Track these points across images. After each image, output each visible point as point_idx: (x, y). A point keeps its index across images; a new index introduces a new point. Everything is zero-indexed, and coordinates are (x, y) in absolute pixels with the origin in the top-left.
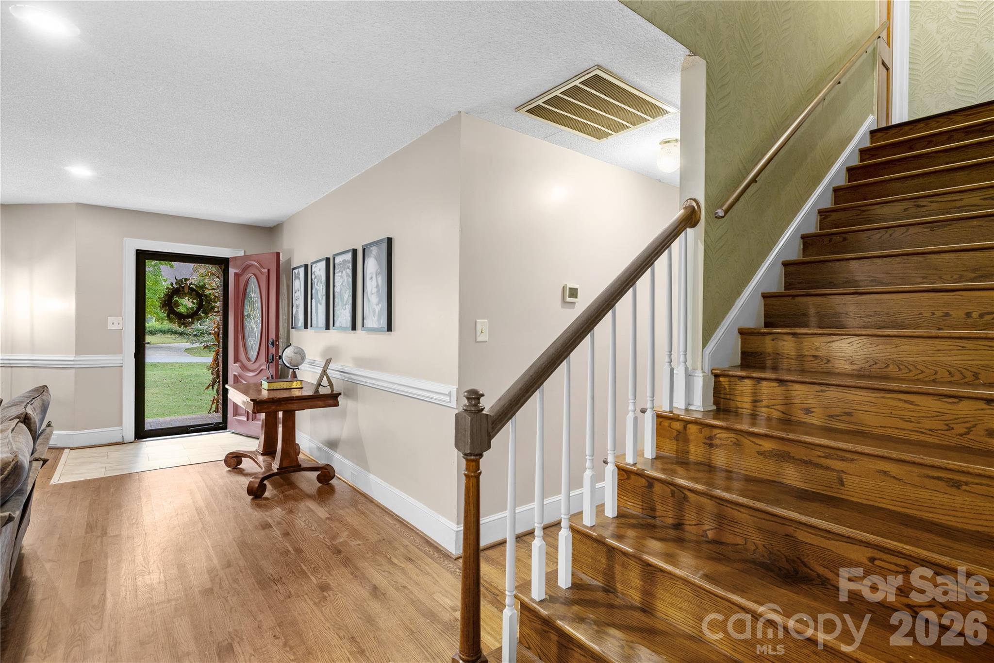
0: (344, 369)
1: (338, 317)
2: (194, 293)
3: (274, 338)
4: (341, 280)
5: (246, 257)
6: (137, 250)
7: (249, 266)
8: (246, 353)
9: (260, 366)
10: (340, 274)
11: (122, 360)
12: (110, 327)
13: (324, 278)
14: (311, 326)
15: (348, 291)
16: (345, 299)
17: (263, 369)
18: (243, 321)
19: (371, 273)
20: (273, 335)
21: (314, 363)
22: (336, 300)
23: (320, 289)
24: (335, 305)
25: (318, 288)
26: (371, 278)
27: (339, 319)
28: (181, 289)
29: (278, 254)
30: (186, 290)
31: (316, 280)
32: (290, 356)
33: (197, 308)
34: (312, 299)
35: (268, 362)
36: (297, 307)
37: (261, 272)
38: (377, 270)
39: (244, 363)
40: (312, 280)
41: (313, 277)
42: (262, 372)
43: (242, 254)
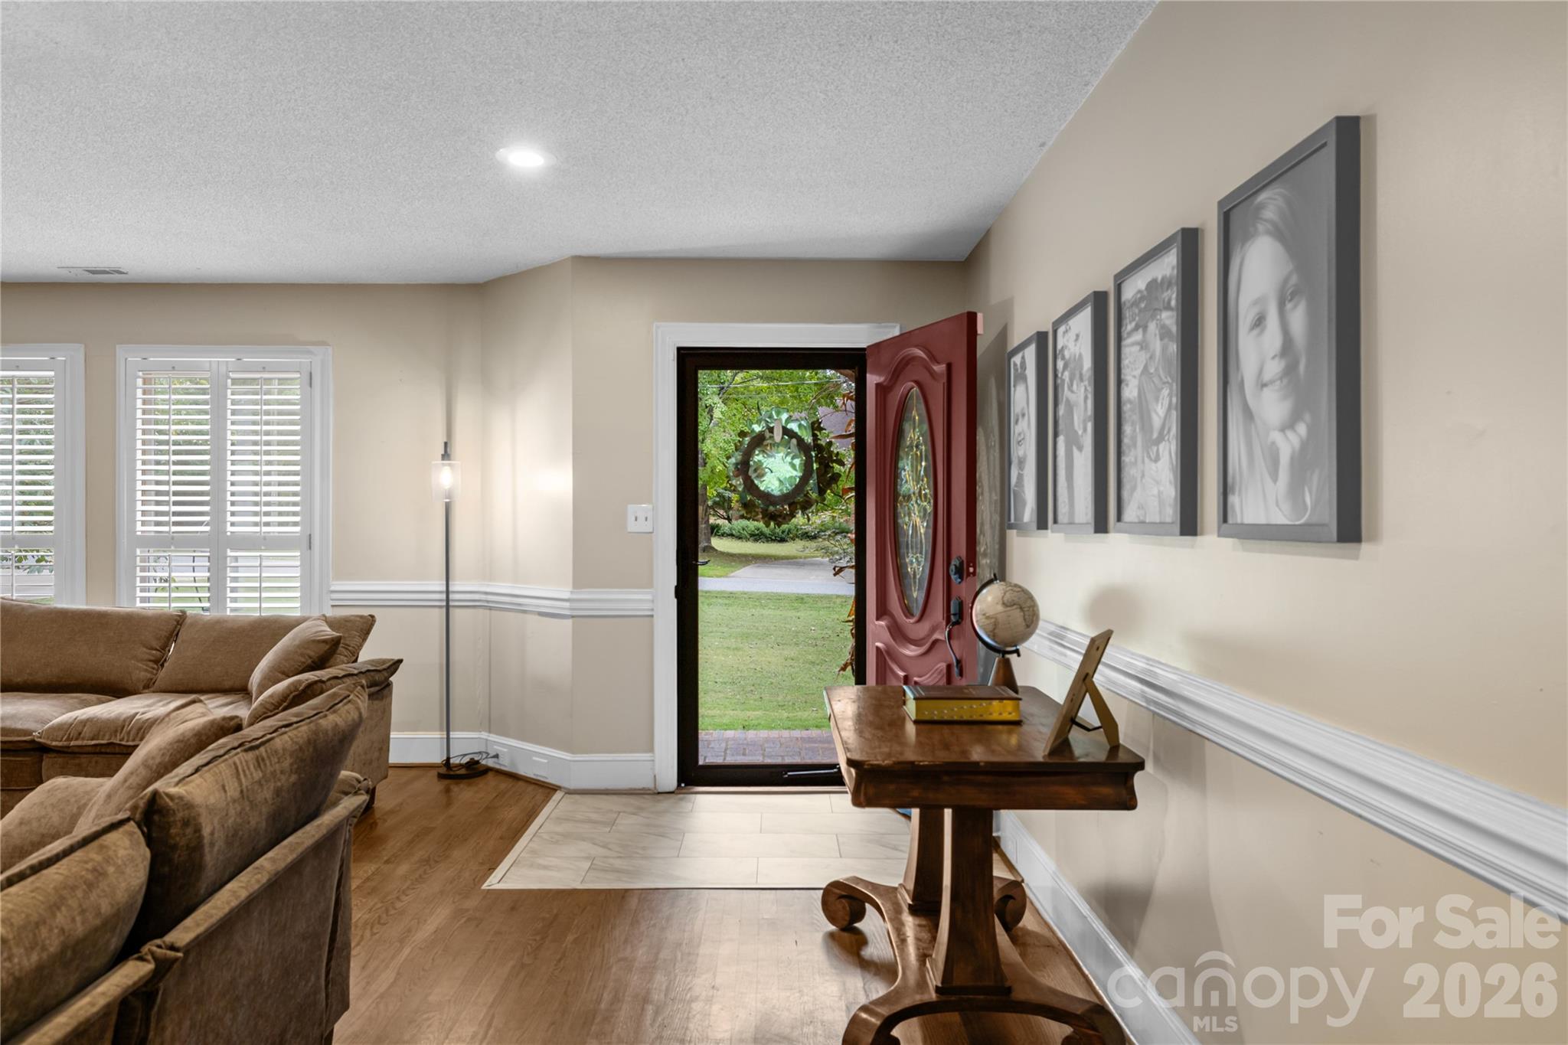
0: (1155, 675)
1: (1134, 489)
2: (794, 441)
3: (963, 553)
4: (1143, 357)
5: (904, 339)
6: (679, 349)
7: (909, 361)
8: (903, 594)
9: (933, 630)
10: (1138, 336)
11: (653, 601)
12: (632, 526)
13: (1087, 363)
14: (1055, 521)
15: (1166, 392)
16: (1157, 422)
17: (936, 641)
18: (895, 508)
19: (1256, 302)
20: (960, 548)
21: (1062, 637)
22: (1127, 429)
23: (1078, 397)
24: (1124, 448)
25: (1072, 397)
26: (1259, 322)
27: (1138, 494)
28: (768, 435)
29: (972, 318)
30: (778, 435)
31: (1066, 374)
32: (990, 613)
33: (801, 478)
34: (1056, 435)
35: (948, 621)
36: (1022, 463)
37: (932, 374)
38: (1286, 280)
39: (899, 620)
40: (1056, 376)
41: (1060, 364)
42: (937, 645)
43: (896, 332)
